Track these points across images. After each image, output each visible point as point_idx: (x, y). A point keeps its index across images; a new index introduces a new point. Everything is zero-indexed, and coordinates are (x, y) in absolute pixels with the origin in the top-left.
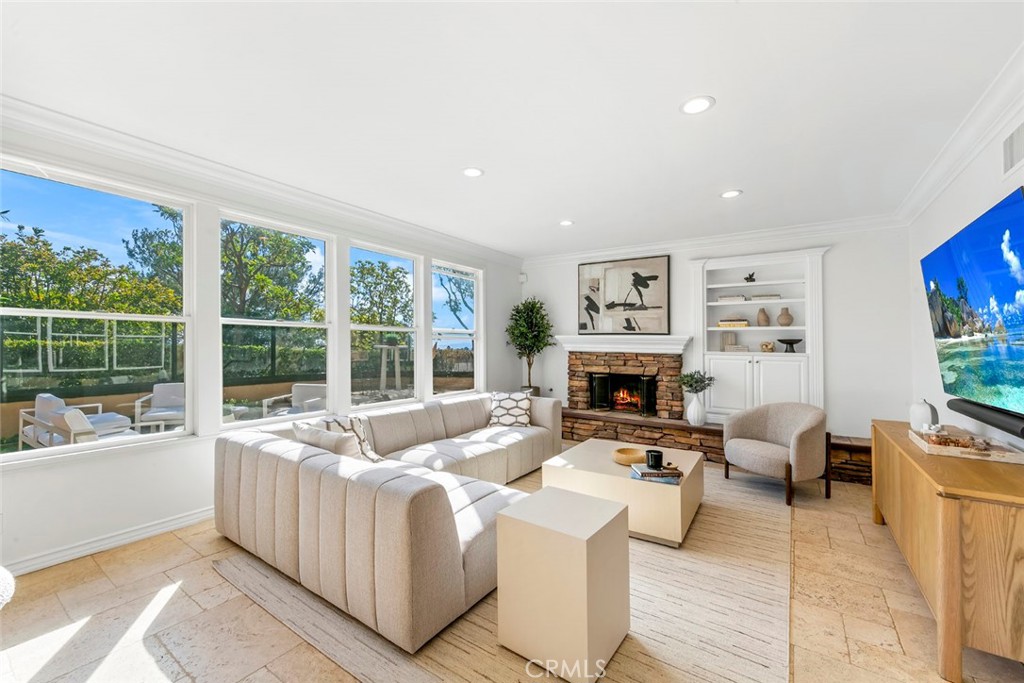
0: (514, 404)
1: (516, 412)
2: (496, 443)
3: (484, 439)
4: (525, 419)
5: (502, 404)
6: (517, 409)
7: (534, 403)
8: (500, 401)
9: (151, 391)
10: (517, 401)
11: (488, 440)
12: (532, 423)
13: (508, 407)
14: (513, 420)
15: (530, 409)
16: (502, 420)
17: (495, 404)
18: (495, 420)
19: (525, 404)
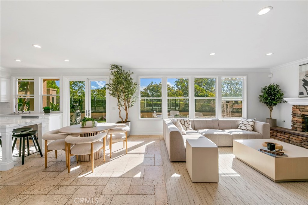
0: (247, 123)
1: (247, 125)
2: (231, 133)
3: (228, 132)
4: (250, 128)
5: (243, 122)
6: (248, 125)
7: (256, 124)
8: (243, 121)
9: (170, 112)
10: (249, 122)
11: (229, 132)
12: (253, 130)
13: (245, 124)
14: (246, 128)
15: (254, 126)
16: (241, 128)
17: (241, 122)
18: (239, 127)
19: (252, 123)
